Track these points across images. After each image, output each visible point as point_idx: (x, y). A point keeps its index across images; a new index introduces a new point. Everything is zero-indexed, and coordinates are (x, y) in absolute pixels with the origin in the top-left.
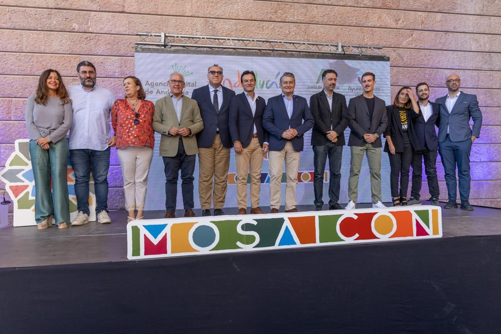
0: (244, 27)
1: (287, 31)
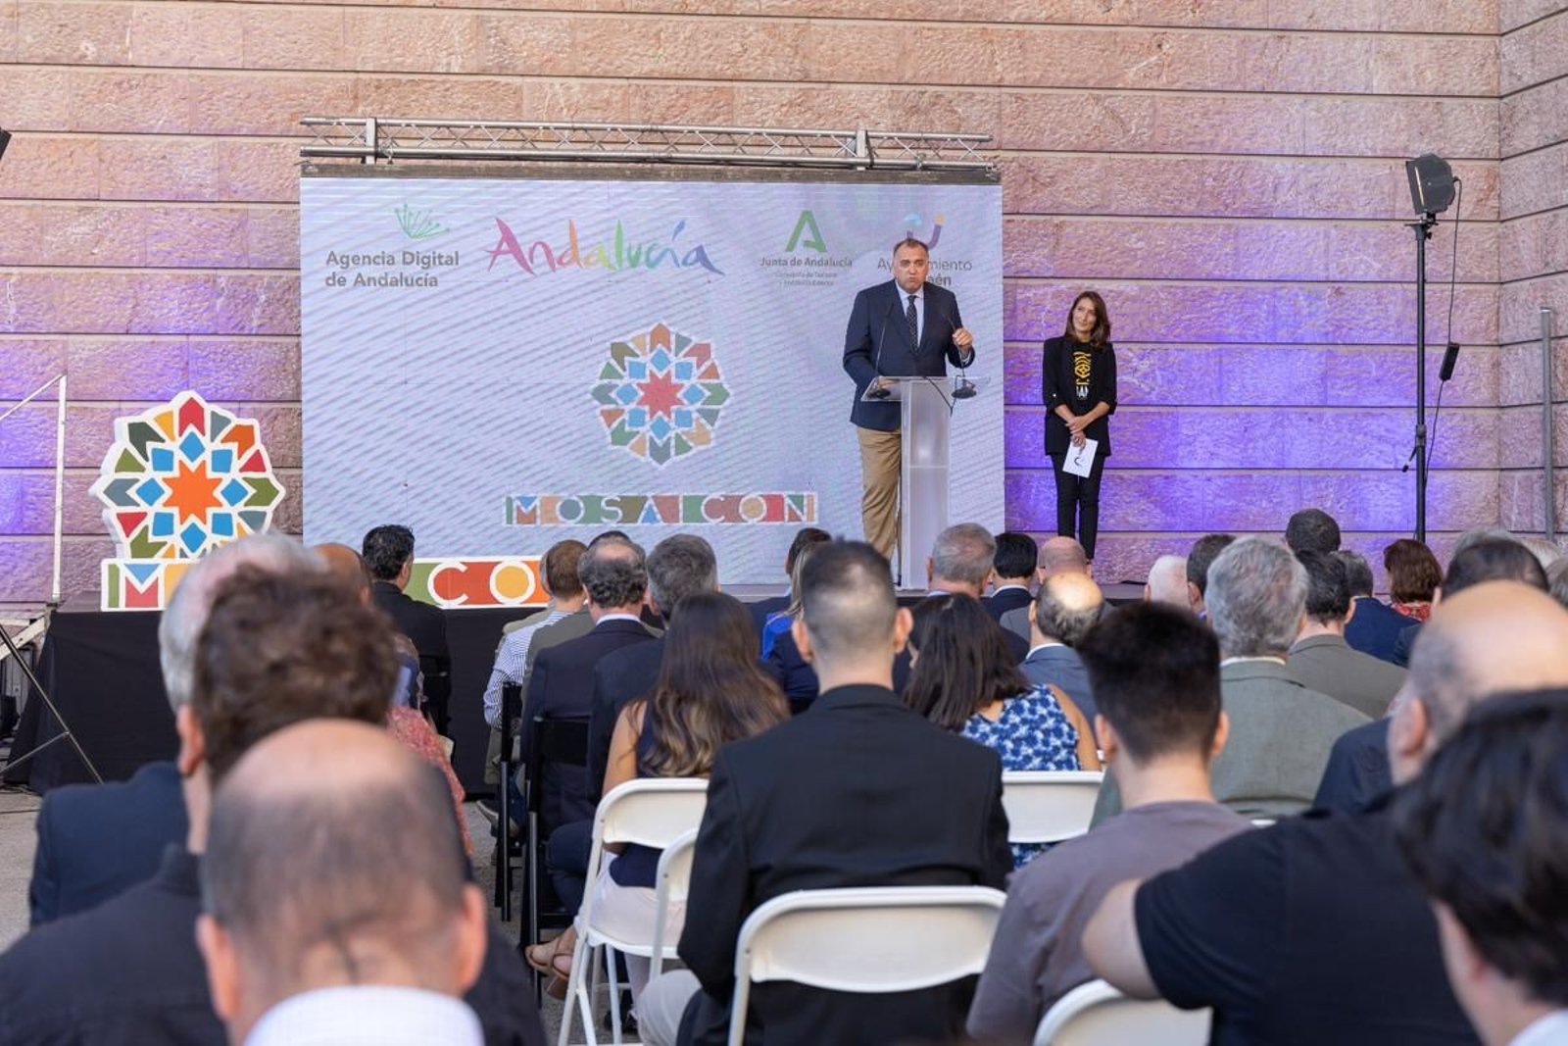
0: (599, 36)
1: (737, 44)
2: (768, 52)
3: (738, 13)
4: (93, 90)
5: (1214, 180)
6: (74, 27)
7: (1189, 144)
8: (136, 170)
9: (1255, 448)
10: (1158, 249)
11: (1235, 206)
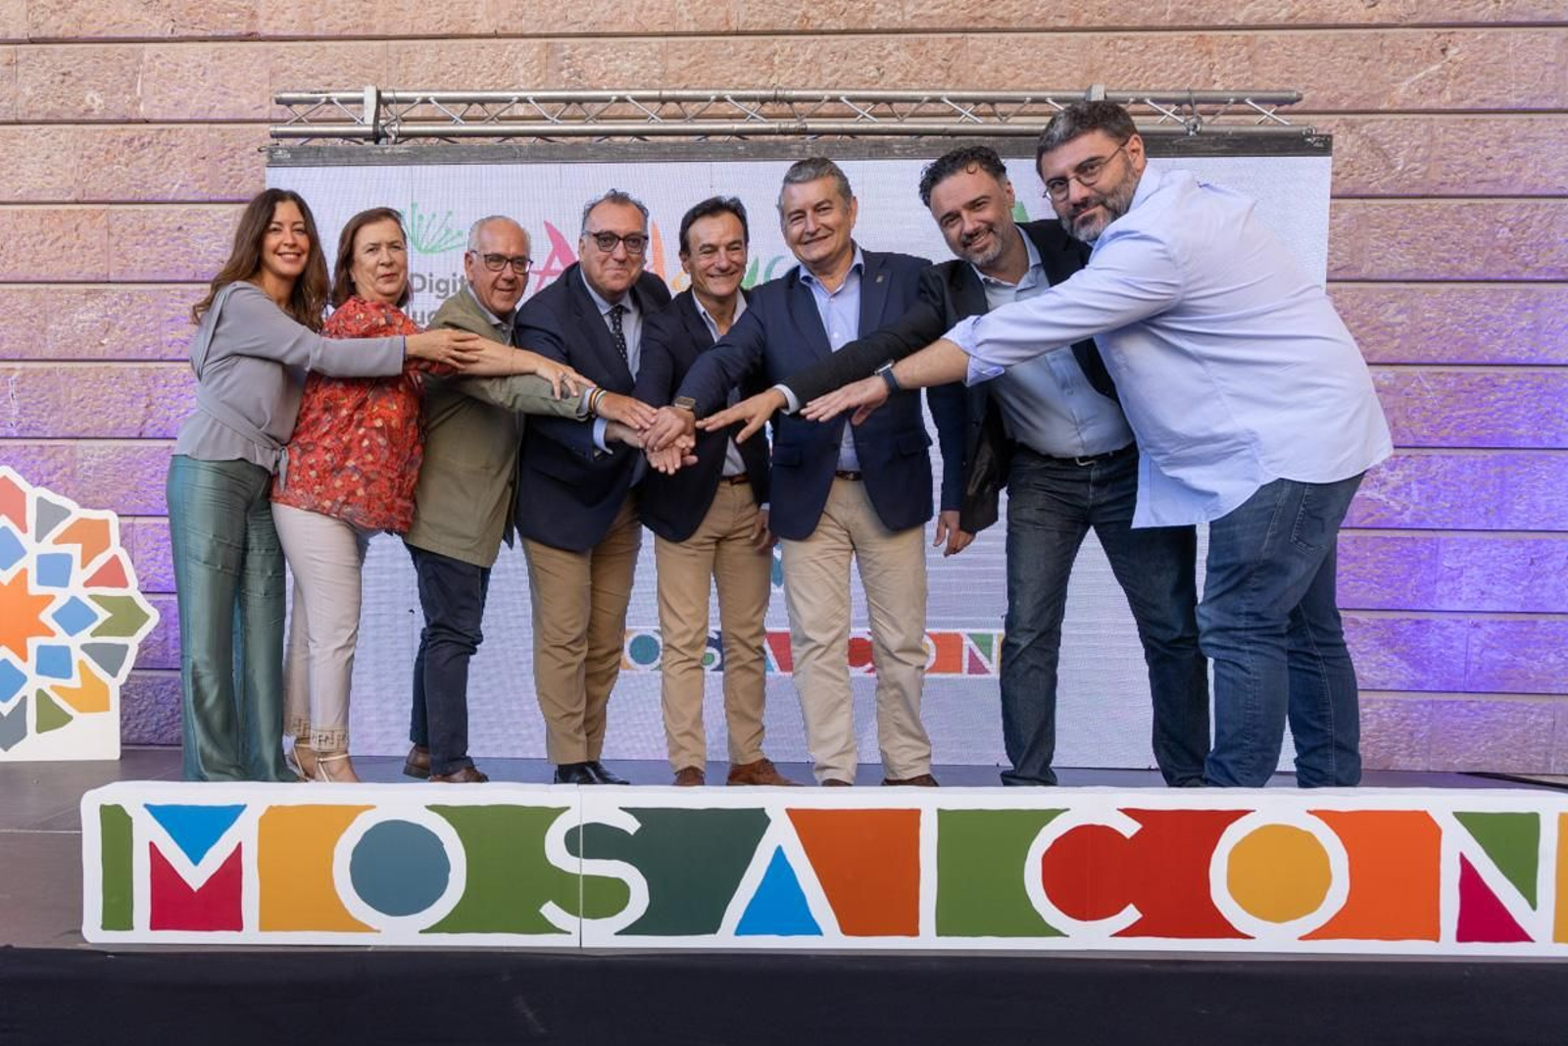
0: (696, 63)
1: (872, 68)
2: (911, 75)
3: (874, 27)
4: (100, 149)
5: (1511, 230)
6: (79, 75)
7: (1478, 182)
8: (149, 245)
9: (1543, 586)
10: (1424, 325)
11: (1537, 265)
